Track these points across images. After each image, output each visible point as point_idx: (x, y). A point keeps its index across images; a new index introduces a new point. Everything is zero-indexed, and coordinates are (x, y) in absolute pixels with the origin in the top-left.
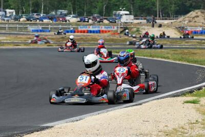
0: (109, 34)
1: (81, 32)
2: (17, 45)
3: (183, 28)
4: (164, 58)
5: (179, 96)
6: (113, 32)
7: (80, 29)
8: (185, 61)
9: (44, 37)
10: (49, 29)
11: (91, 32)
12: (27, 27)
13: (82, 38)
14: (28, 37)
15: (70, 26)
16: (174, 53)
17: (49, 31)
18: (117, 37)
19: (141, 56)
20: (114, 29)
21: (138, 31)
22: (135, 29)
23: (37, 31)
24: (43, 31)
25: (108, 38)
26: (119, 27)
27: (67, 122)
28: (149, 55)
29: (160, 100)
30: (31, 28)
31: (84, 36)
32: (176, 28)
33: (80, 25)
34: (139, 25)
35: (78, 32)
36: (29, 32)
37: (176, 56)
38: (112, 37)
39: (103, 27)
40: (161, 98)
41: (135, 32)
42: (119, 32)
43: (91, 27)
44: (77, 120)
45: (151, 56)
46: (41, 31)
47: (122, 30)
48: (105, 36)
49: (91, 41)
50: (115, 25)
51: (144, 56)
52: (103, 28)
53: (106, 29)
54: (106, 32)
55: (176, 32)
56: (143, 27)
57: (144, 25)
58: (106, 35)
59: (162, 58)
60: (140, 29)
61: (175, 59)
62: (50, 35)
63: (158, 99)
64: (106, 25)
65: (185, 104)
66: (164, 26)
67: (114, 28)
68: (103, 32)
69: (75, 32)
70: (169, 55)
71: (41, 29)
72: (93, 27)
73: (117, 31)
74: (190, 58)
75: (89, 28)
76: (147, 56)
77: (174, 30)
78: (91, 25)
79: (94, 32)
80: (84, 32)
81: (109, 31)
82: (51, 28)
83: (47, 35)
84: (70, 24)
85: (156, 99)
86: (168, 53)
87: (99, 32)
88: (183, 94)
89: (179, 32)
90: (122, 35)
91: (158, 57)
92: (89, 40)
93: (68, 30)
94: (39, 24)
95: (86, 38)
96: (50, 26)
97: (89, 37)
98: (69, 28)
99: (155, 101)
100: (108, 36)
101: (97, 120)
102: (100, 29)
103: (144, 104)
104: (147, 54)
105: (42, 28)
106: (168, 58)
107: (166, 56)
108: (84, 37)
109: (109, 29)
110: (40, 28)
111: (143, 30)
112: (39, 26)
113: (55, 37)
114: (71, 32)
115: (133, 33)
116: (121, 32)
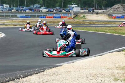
0: (67, 18)
1: (49, 18)
2: (15, 26)
4: (105, 32)
6: (69, 18)
7: (48, 16)
8: (117, 33)
11: (55, 17)
14: (20, 21)
15: (43, 14)
17: (30, 17)
19: (91, 31)
20: (69, 16)
21: (84, 17)
22: (82, 16)
24: (27, 17)
30: (19, 15)
33: (48, 14)
35: (48, 18)
37: (111, 31)
38: (69, 21)
39: (62, 14)
40: (111, 52)
41: (82, 17)
42: (73, 18)
43: (55, 14)
45: (96, 31)
46: (25, 17)
47: (74, 16)
51: (93, 31)
52: (62, 15)
53: (64, 16)
54: (64, 17)
55: (107, 17)
56: (87, 14)
58: (65, 19)
59: (103, 32)
60: (85, 16)
61: (111, 33)
68: (62, 17)
69: (46, 18)
72: (56, 15)
76: (94, 31)
79: (57, 17)
80: (51, 18)
82: (31, 15)
85: (109, 53)
86: (106, 29)
88: (123, 50)
90: (75, 19)
91: (101, 31)
92: (56, 22)
93: (41, 16)
96: (30, 14)
98: (42, 15)
99: (109, 54)
100: (67, 20)
102: (60, 16)
103: (103, 55)
104: (94, 30)
105: (25, 15)
106: (107, 32)
108: (53, 21)
109: (66, 16)
110: (24, 15)
111: (87, 16)
112: (23, 14)
113: (35, 21)
114: (44, 18)
115: (81, 18)
116: (74, 17)
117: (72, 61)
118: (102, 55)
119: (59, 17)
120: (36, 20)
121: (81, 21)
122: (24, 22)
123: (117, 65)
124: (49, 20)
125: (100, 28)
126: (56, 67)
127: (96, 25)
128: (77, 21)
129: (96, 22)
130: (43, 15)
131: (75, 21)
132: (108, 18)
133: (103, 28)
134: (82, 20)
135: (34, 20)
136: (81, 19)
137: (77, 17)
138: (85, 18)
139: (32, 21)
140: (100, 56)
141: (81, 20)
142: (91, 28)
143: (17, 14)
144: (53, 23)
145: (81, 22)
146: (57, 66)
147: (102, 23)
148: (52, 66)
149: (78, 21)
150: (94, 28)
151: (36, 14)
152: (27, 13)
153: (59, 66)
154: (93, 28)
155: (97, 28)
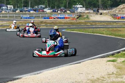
0: (70, 19)
3: (115, 15)
4: (101, 33)
5: (105, 57)
6: (72, 18)
7: (52, 17)
8: (113, 35)
12: (20, 16)
14: (20, 22)
16: (108, 31)
17: (34, 18)
18: (74, 21)
23: (27, 18)
24: (30, 18)
25: (69, 22)
26: (76, 15)
32: (111, 15)
34: (89, 14)
38: (71, 21)
39: (67, 15)
40: (93, 59)
41: (86, 18)
43: (59, 15)
45: (93, 33)
47: (78, 16)
49: (58, 24)
50: (74, 14)
51: (89, 33)
53: (68, 17)
55: (111, 18)
56: (91, 15)
58: (68, 20)
59: (99, 33)
60: (89, 16)
61: (107, 34)
63: (91, 59)
66: (104, 14)
67: (73, 16)
68: (66, 18)
69: (49, 18)
71: (29, 17)
72: (60, 15)
73: (75, 17)
75: (58, 16)
77: (109, 16)
78: (59, 14)
79: (61, 18)
84: (46, 14)
86: (104, 31)
87: (64, 18)
88: (108, 56)
89: (113, 17)
90: (77, 20)
91: (97, 33)
94: (28, 14)
95: (56, 22)
96: (34, 15)
98: (46, 16)
102: (64, 16)
104: (91, 31)
105: (30, 16)
106: (103, 34)
108: (55, 22)
111: (91, 17)
114: (47, 18)
116: (77, 18)
119: (63, 18)
121: (83, 22)
122: (24, 23)
125: (99, 29)
127: (97, 26)
129: (98, 23)
130: (48, 16)
131: (77, 22)
133: (101, 29)
134: (85, 20)
138: (89, 19)
140: (77, 63)
144: (53, 24)
147: (103, 24)
149: (80, 21)
150: (92, 29)
151: (40, 15)
152: (31, 14)
154: (90, 29)
155: (95, 29)
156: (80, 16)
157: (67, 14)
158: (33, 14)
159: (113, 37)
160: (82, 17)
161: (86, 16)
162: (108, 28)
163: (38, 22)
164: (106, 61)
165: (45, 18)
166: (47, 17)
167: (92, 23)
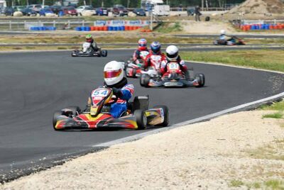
0: (138, 30)
1: (99, 29)
2: (17, 49)
3: (239, 21)
4: (221, 61)
5: (254, 109)
6: (142, 29)
7: (95, 25)
8: (250, 65)
9: (49, 37)
10: (54, 26)
11: (112, 29)
12: (23, 24)
13: (102, 38)
14: (29, 37)
15: (83, 22)
16: (233, 56)
17: (55, 29)
18: (150, 35)
19: (190, 59)
20: (143, 25)
21: (177, 26)
22: (173, 24)
23: (38, 29)
24: (47, 29)
26: (151, 21)
27: (123, 142)
28: (201, 58)
29: (231, 115)
30: (29, 25)
31: (105, 35)
32: (230, 22)
33: (96, 20)
34: (178, 19)
35: (94, 29)
36: (27, 30)
37: (236, 60)
38: (143, 36)
39: (128, 22)
41: (173, 28)
42: (151, 29)
43: (112, 21)
44: (135, 140)
45: (203, 60)
46: (43, 29)
47: (155, 25)
48: (133, 34)
49: (116, 41)
50: (144, 19)
51: (194, 60)
52: (128, 24)
53: (131, 25)
54: (132, 28)
55: (230, 28)
56: (184, 21)
57: (184, 18)
59: (218, 62)
60: (180, 24)
61: (235, 63)
62: (57, 34)
63: (229, 113)
64: (131, 19)
65: (265, 119)
67: (143, 23)
68: (128, 28)
69: (90, 29)
70: (228, 58)
71: (42, 26)
72: (114, 23)
73: (148, 27)
74: (257, 61)
75: (109, 23)
76: (198, 60)
77: (226, 24)
78: (111, 19)
79: (116, 29)
80: (103, 29)
81: (137, 28)
82: (57, 24)
83: (54, 35)
84: (83, 19)
85: (226, 114)
86: (225, 56)
87: (124, 28)
88: (259, 107)
89: (234, 26)
90: (156, 32)
91: (213, 61)
92: (112, 40)
93: (79, 26)
94: (40, 19)
95: (108, 38)
96: (54, 22)
97: (111, 36)
98: (81, 24)
99: (226, 116)
100: (138, 34)
101: (159, 139)
102: (124, 25)
103: (212, 120)
104: (197, 57)
105: (44, 24)
106: (227, 62)
107: (223, 59)
108: (106, 37)
109: (136, 25)
110: (41, 24)
111: (184, 26)
112: (40, 22)
113: (64, 37)
114: (85, 29)
115: (171, 30)
116: (154, 29)
117: (135, 136)
118: (208, 120)
119: (120, 29)
120: (66, 35)
121: (171, 37)
122: (38, 40)
123: (242, 145)
124: (97, 35)
125: (213, 52)
126: (92, 152)
127: (204, 47)
128: (162, 38)
129: (204, 40)
130: (85, 24)
131: (157, 36)
132: (233, 29)
133: (218, 52)
134: (173, 33)
135: (62, 35)
136: (170, 32)
137: (161, 27)
138: (180, 30)
139: (58, 37)
140: (203, 121)
141: (169, 35)
142: (191, 52)
143: (25, 22)
144: (104, 43)
145: (170, 39)
146: (97, 150)
148: (83, 150)
149: (163, 36)
150: (199, 53)
151: (69, 22)
152: (47, 19)
153: (102, 148)
154: (195, 52)
155: (204, 52)
156: (160, 24)
157: (129, 19)
158: (51, 19)
159: (250, 68)
160: (165, 27)
161: (174, 24)
162: (231, 51)
163: (69, 36)
164: (261, 116)
165: (80, 29)
166: (83, 26)
167: (190, 39)
